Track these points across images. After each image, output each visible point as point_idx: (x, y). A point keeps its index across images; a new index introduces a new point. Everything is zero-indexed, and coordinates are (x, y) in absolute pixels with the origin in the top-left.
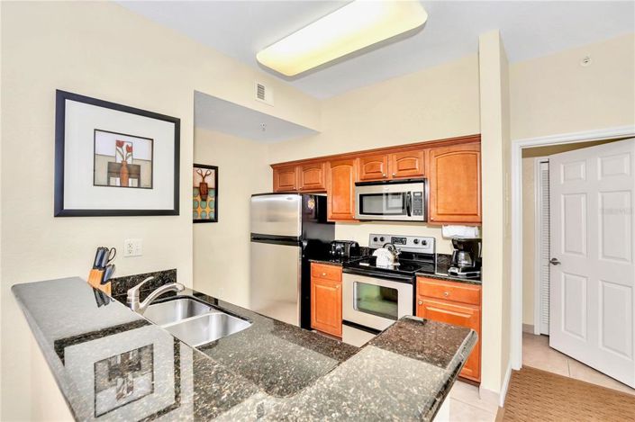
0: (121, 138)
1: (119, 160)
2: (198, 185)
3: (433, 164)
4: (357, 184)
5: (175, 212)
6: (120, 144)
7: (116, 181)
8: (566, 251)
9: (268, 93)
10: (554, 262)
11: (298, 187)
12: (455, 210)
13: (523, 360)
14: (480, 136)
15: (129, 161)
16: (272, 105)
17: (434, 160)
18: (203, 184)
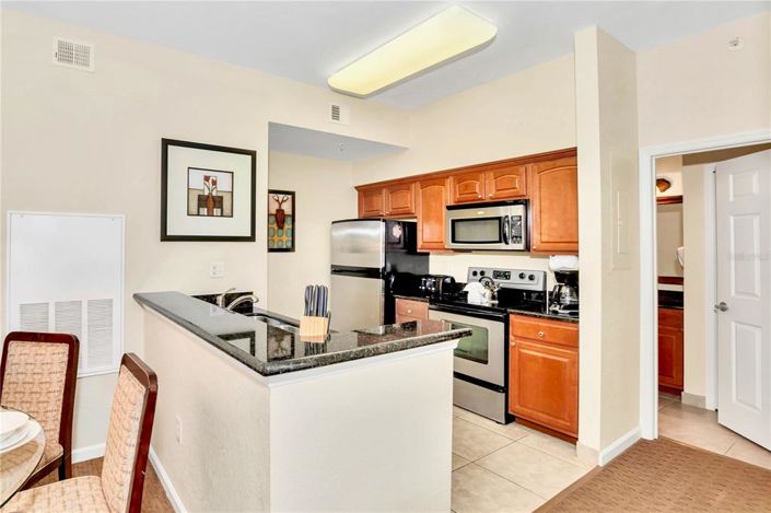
0: (208, 174)
1: (206, 193)
2: (274, 212)
3: (537, 183)
4: (449, 208)
5: (252, 238)
6: (207, 179)
7: (204, 211)
8: (737, 292)
9: (343, 113)
10: (723, 307)
11: (385, 212)
12: (561, 237)
13: (659, 430)
14: (575, 150)
15: (214, 194)
16: (347, 127)
17: (537, 177)
18: (280, 211)
